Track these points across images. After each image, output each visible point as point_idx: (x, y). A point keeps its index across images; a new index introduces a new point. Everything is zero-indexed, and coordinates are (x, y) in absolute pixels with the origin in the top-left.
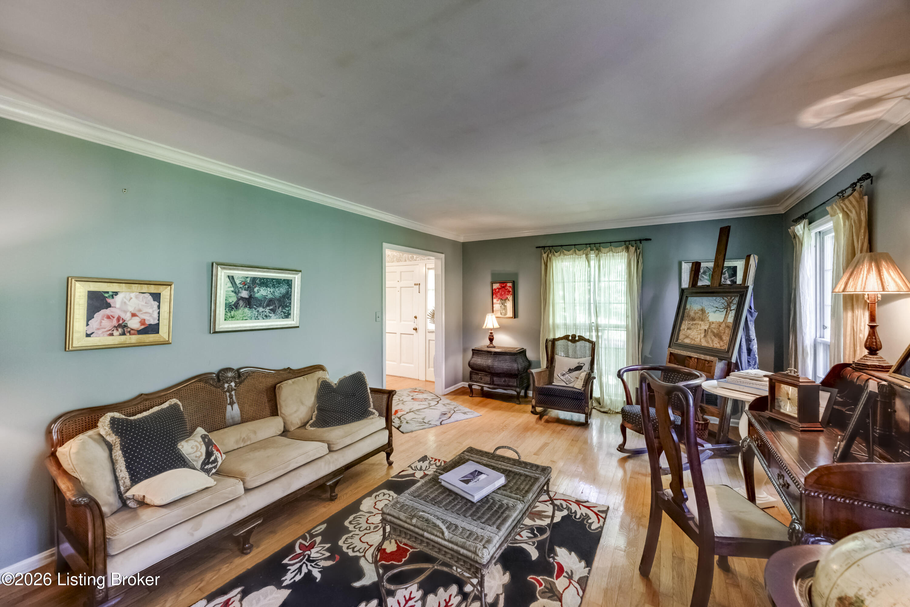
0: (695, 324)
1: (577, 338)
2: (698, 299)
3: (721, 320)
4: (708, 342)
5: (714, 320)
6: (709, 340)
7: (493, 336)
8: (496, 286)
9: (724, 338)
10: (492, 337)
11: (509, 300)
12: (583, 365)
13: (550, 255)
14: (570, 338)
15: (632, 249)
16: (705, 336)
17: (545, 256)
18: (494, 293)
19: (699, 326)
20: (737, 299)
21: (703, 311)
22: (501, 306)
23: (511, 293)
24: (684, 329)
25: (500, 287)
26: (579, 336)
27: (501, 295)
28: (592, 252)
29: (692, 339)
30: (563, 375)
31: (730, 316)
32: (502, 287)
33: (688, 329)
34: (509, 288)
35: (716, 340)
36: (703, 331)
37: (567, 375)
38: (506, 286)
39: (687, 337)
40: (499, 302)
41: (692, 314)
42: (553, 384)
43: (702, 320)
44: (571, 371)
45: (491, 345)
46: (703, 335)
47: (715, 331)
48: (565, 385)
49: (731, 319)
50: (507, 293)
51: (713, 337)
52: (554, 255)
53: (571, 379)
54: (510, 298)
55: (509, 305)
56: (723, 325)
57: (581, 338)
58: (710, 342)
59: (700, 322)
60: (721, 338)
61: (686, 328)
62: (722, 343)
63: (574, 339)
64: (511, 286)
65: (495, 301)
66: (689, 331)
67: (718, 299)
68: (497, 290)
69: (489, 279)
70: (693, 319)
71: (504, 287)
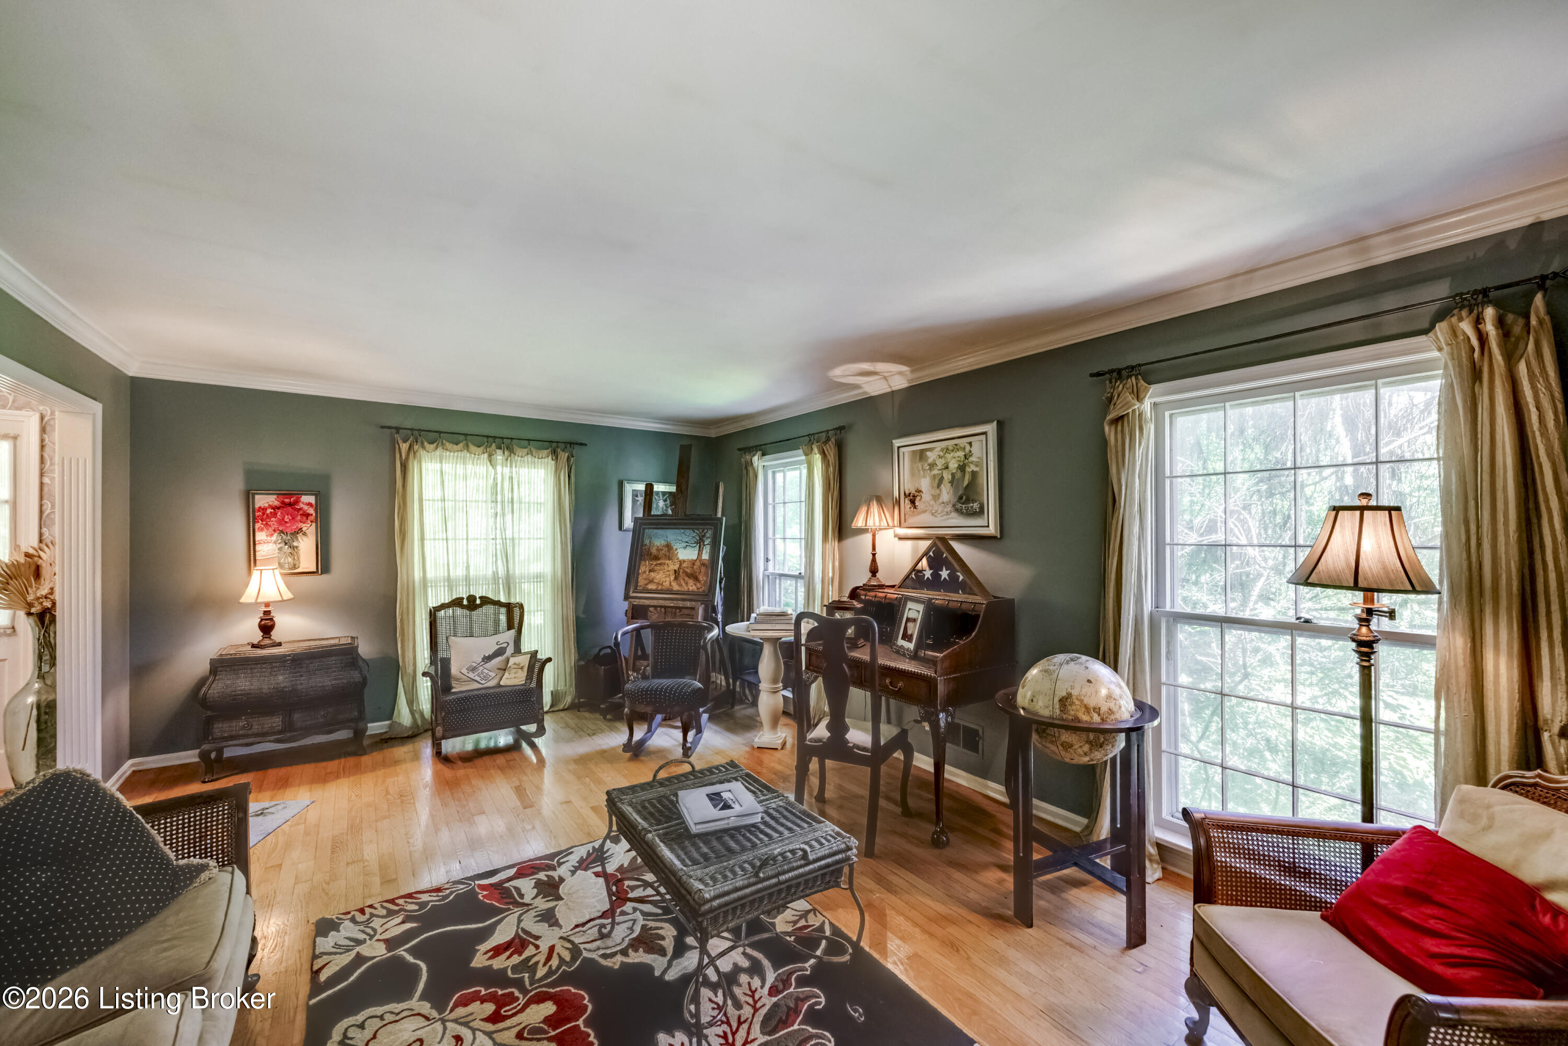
0: (660, 564)
1: (478, 602)
2: (660, 532)
3: (695, 557)
4: (680, 585)
5: (685, 558)
6: (682, 582)
7: (271, 619)
8: (263, 501)
9: (701, 578)
10: (269, 623)
11: (305, 534)
12: (505, 645)
13: (416, 447)
14: (465, 602)
15: (564, 456)
16: (676, 578)
17: (404, 447)
18: (254, 518)
19: (666, 567)
20: (710, 532)
21: (669, 547)
22: (280, 549)
23: (312, 518)
24: (645, 572)
25: (277, 503)
26: (480, 598)
27: (282, 522)
28: (499, 452)
29: (658, 584)
30: (473, 669)
31: (704, 552)
32: (284, 505)
33: (650, 571)
34: (306, 508)
35: (691, 582)
36: (672, 573)
37: (481, 668)
38: (297, 502)
39: (651, 581)
40: (274, 538)
41: (654, 551)
42: (453, 690)
43: (669, 559)
44: (487, 659)
45: (267, 642)
46: (672, 578)
47: (688, 571)
48: (480, 686)
49: (705, 556)
50: (299, 518)
51: (687, 579)
52: (424, 447)
53: (490, 673)
54: (310, 529)
55: (307, 545)
56: (698, 563)
57: (486, 601)
58: (684, 585)
59: (667, 562)
60: (696, 579)
61: (647, 569)
62: (698, 585)
63: (472, 604)
64: (313, 502)
65: (260, 536)
66: (652, 574)
67: (688, 532)
68: (269, 511)
69: (238, 484)
70: (656, 558)
71: (290, 504)
